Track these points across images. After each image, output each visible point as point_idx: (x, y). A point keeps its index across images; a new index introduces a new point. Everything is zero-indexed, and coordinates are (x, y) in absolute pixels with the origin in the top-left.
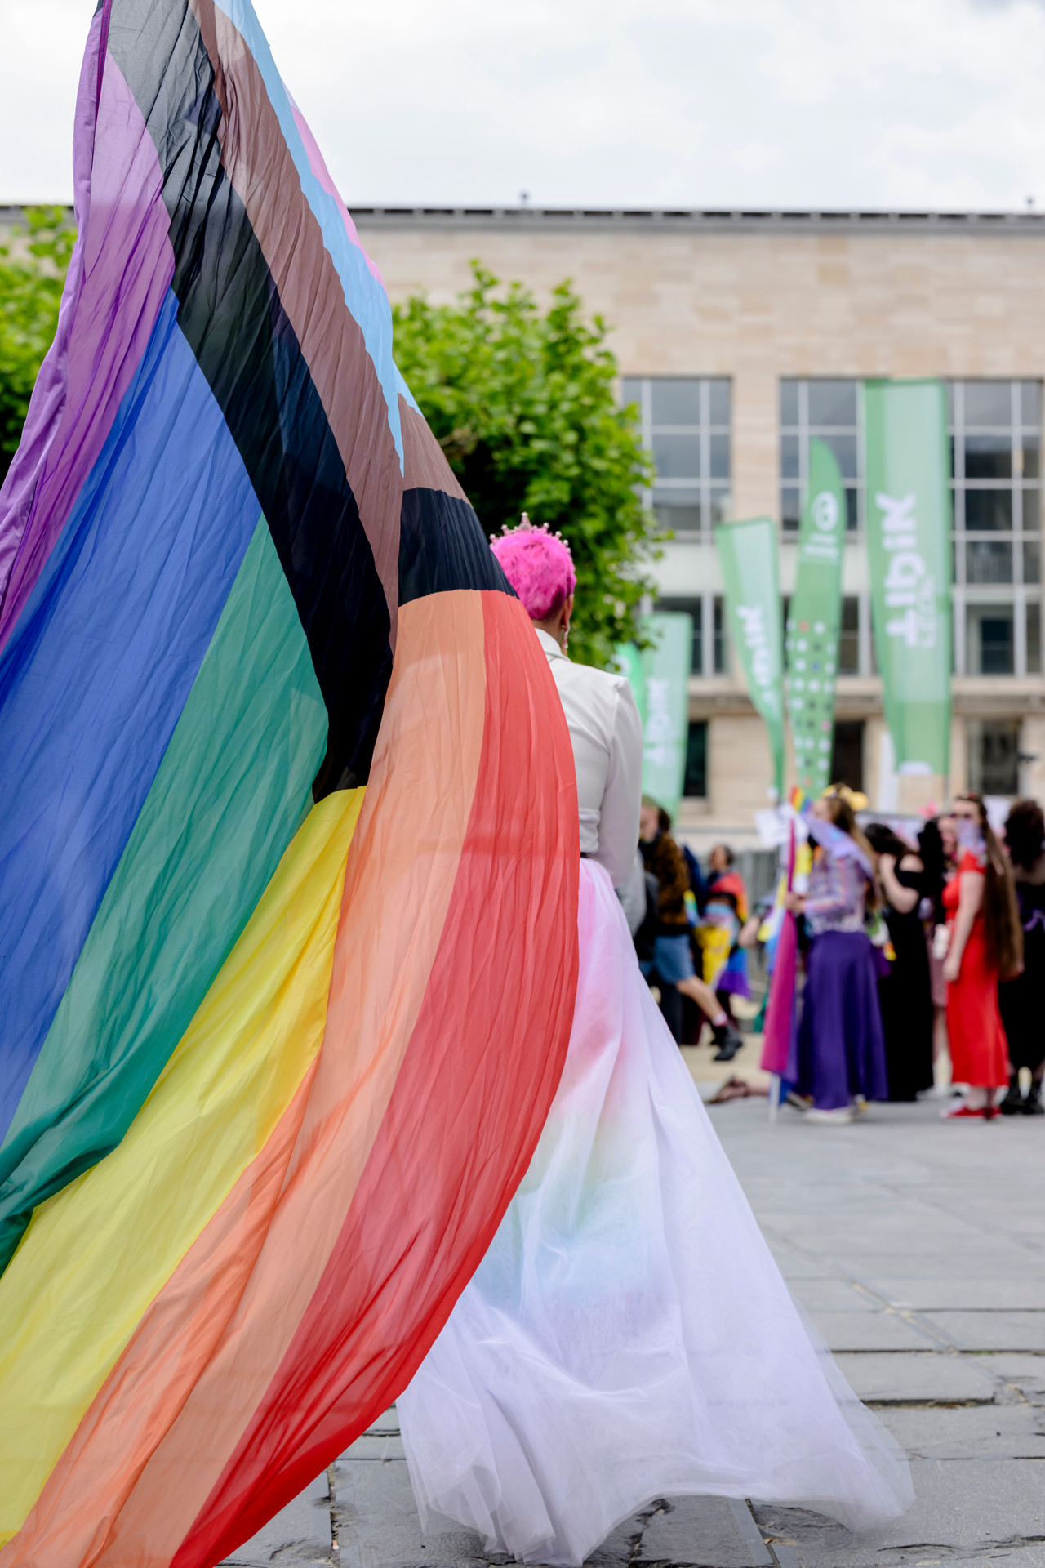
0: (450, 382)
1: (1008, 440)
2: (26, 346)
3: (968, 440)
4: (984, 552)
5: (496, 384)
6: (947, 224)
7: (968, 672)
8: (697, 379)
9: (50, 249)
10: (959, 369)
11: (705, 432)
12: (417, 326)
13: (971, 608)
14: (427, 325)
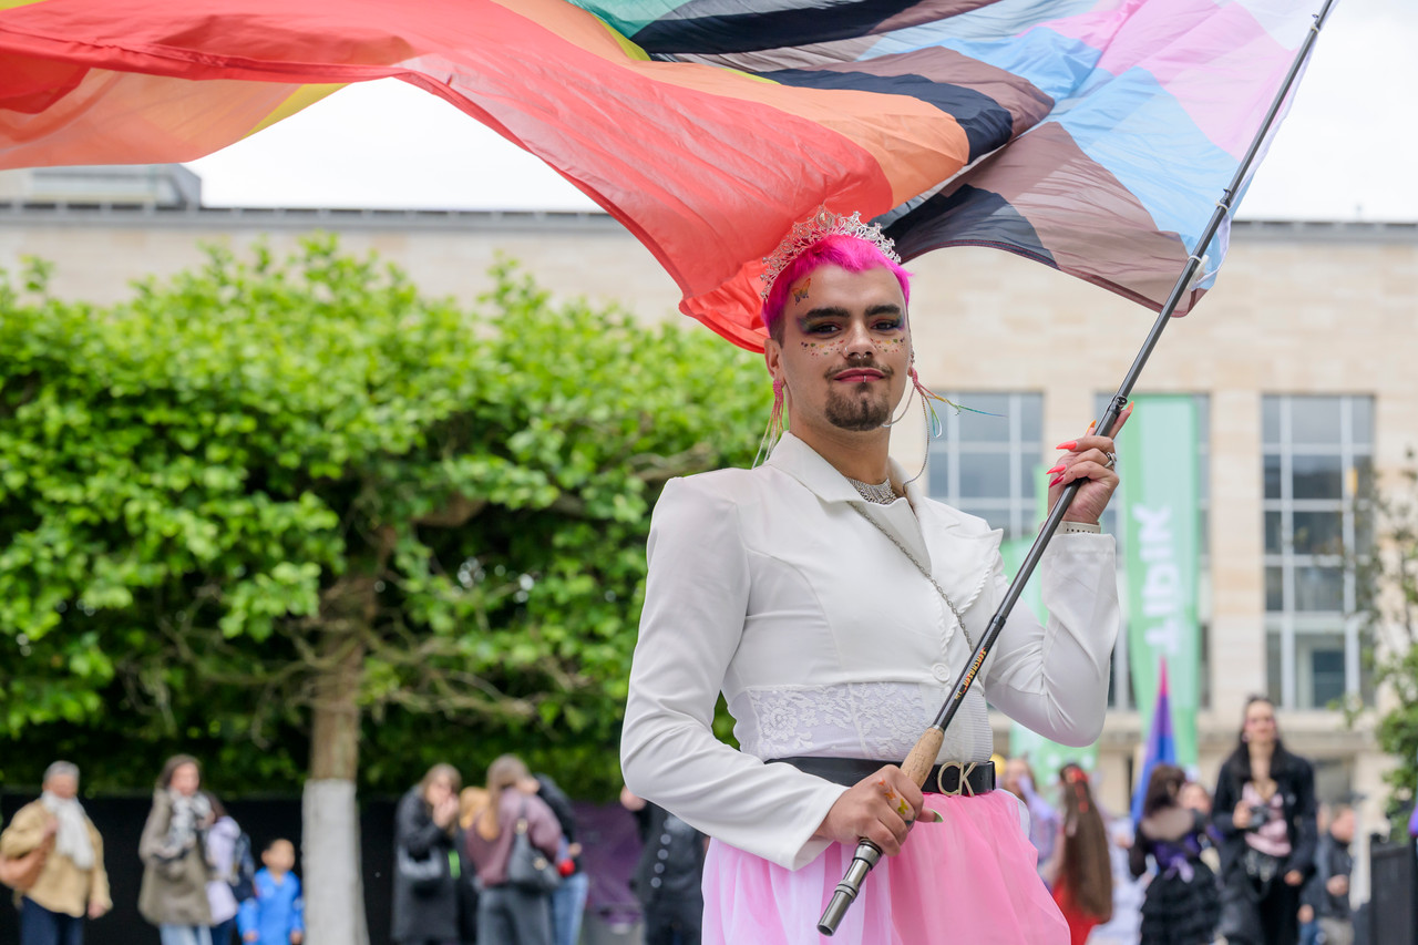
0: (696, 400)
1: (1338, 459)
2: (301, 368)
3: (1296, 458)
4: (1314, 578)
5: (740, 403)
6: (1270, 232)
7: (1297, 704)
8: (1005, 394)
9: (323, 276)
10: (1284, 383)
11: (1015, 449)
12: (668, 348)
13: (1301, 639)
14: (679, 347)
